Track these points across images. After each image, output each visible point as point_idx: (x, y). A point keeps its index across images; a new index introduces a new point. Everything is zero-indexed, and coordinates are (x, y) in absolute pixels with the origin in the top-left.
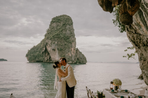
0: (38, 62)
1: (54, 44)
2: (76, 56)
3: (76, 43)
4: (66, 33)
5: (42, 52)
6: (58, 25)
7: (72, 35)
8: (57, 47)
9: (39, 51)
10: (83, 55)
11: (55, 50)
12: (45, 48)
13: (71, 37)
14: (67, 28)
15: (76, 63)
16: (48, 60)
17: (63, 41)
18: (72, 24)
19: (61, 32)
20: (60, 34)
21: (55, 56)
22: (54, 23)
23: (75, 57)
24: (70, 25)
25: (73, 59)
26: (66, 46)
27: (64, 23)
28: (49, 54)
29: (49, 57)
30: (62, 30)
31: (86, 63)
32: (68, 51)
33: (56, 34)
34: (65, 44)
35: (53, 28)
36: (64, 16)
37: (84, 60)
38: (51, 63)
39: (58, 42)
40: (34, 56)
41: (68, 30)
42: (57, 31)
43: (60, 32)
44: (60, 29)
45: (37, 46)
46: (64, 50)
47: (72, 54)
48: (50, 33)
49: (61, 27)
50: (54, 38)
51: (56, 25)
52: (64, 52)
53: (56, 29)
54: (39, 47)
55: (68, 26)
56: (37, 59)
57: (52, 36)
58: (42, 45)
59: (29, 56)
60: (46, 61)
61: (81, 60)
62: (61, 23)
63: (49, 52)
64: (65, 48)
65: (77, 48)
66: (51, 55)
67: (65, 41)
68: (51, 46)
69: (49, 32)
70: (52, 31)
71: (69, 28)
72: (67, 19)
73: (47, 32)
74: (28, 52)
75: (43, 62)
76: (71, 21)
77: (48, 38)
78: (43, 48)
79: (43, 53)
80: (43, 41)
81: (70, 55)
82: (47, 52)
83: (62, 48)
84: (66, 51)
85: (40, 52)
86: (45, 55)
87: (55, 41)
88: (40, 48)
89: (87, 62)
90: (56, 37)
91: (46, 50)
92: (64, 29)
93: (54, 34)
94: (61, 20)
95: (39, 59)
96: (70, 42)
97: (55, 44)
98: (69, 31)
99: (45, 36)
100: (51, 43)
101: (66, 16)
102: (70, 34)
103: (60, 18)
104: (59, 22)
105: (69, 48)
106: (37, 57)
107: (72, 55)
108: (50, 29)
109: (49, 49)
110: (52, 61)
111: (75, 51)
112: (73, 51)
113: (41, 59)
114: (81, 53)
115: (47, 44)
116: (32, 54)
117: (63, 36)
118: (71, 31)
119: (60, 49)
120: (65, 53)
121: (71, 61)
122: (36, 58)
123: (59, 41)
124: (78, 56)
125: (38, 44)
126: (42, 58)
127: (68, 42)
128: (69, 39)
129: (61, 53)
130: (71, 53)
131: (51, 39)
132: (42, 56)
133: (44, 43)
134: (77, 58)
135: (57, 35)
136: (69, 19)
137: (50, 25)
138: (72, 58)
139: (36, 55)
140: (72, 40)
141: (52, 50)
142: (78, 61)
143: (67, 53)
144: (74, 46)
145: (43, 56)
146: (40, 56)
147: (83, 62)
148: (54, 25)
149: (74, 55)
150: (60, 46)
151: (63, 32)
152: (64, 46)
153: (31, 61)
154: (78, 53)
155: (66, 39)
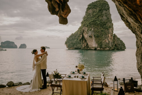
0: (76, 49)
2: (114, 42)
3: (113, 28)
4: (102, 19)
5: (79, 40)
6: (94, 11)
7: (109, 21)
8: (93, 33)
9: (77, 38)
10: (121, 42)
11: (91, 37)
12: (81, 36)
13: (108, 23)
14: (103, 13)
15: (113, 50)
16: (85, 47)
17: (100, 27)
18: (109, 9)
19: (98, 18)
20: (96, 20)
21: (92, 43)
22: (90, 10)
23: (113, 44)
24: (106, 11)
25: (110, 45)
26: (103, 33)
27: (100, 9)
28: (86, 41)
29: (86, 44)
30: (98, 16)
31: (125, 50)
32: (105, 38)
33: (92, 20)
34: (102, 31)
35: (89, 15)
37: (122, 46)
38: (89, 50)
39: (94, 29)
40: (72, 43)
41: (104, 16)
42: (93, 18)
43: (96, 18)
44: (96, 15)
45: (75, 33)
46: (100, 36)
47: (110, 40)
48: (87, 20)
49: (97, 13)
50: (90, 25)
52: (101, 38)
53: (92, 16)
55: (104, 12)
56: (75, 47)
57: (88, 23)
58: (79, 32)
59: (68, 44)
61: (119, 46)
62: (97, 9)
63: (86, 40)
64: (102, 35)
65: (115, 34)
66: (88, 42)
67: (101, 27)
68: (88, 33)
69: (85, 19)
70: (88, 18)
71: (106, 13)
72: (103, 4)
73: (84, 19)
74: (67, 40)
75: (81, 49)
76: (107, 6)
78: (80, 35)
79: (80, 40)
80: (80, 28)
81: (107, 42)
82: (84, 39)
83: (99, 35)
84: (103, 37)
85: (78, 40)
86: (82, 42)
87: (91, 28)
88: (77, 36)
89: (125, 48)
90: (92, 24)
91: (83, 37)
92: (100, 15)
93: (90, 21)
94: (97, 6)
95: (77, 46)
96: (107, 28)
97: (91, 31)
98: (106, 17)
99: (82, 24)
100: (88, 30)
102: (107, 20)
103: (95, 4)
104: (95, 8)
105: (106, 34)
106: (76, 44)
107: (109, 41)
108: (86, 16)
109: (86, 36)
110: (89, 47)
111: (112, 37)
112: (110, 37)
113: (79, 47)
114: (119, 39)
115: (83, 31)
116: (70, 42)
117: (99, 22)
118: (108, 16)
119: (96, 36)
120: (101, 40)
121: (108, 48)
122: (74, 45)
123: (95, 27)
124: (116, 42)
126: (80, 45)
127: (105, 28)
128: (105, 24)
129: (98, 39)
130: (108, 40)
131: (87, 26)
133: (81, 30)
134: (114, 44)
135: (94, 21)
136: (105, 4)
137: (86, 12)
138: (109, 44)
139: (74, 42)
140: (109, 26)
141: (88, 37)
142: (116, 47)
143: (103, 39)
144: (111, 32)
145: (80, 43)
146: (78, 43)
147: (121, 48)
148: (91, 11)
149: (111, 41)
150: (97, 33)
151: (99, 18)
152: (100, 32)
153: (70, 49)
154: (116, 39)
155: (102, 25)
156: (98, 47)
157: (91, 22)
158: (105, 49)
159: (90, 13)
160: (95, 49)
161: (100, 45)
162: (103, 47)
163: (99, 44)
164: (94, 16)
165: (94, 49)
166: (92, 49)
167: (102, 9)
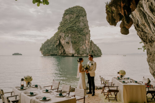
0: (52, 55)
1: (67, 37)
2: (91, 49)
3: (90, 35)
4: (79, 25)
5: (55, 46)
6: (71, 17)
7: (86, 27)
8: (70, 39)
9: (53, 44)
10: (98, 48)
11: (69, 43)
12: (58, 42)
13: (85, 30)
14: (80, 19)
16: (62, 53)
17: (77, 33)
18: (85, 15)
20: (73, 26)
21: (69, 49)
22: (67, 15)
23: (90, 50)
24: (83, 17)
25: (88, 52)
26: (80, 39)
27: (77, 15)
28: (63, 47)
29: (63, 50)
30: (75, 23)
31: (101, 56)
33: (70, 26)
35: (66, 21)
36: (76, 7)
37: (99, 52)
38: (65, 56)
39: (71, 35)
40: (48, 49)
41: (81, 22)
42: (70, 24)
43: (73, 24)
44: (73, 21)
45: (51, 39)
47: (87, 46)
48: (64, 25)
49: (75, 19)
50: (68, 31)
51: (69, 17)
52: (78, 45)
53: (69, 21)
54: (53, 40)
55: (81, 18)
56: (51, 53)
57: (65, 29)
58: (56, 38)
59: (44, 50)
60: (61, 54)
61: (96, 52)
62: (74, 15)
63: (63, 46)
64: (79, 41)
65: (91, 41)
66: (65, 48)
67: (78, 33)
68: (65, 40)
69: (63, 25)
70: (65, 24)
71: (82, 20)
72: (80, 10)
73: (61, 24)
74: (42, 46)
75: (58, 55)
76: (84, 12)
77: (61, 31)
78: (56, 41)
79: (57, 46)
80: (57, 34)
81: (85, 48)
82: (61, 45)
83: (76, 41)
84: (81, 44)
85: (54, 46)
86: (59, 48)
87: (69, 34)
89: (102, 54)
90: (69, 30)
91: (60, 43)
92: (78, 21)
94: (74, 12)
95: (53, 52)
96: (84, 34)
97: (69, 37)
98: (83, 23)
99: (59, 29)
100: (65, 36)
101: (79, 7)
102: (84, 26)
103: (72, 10)
104: (72, 14)
105: (83, 40)
106: (52, 50)
107: (86, 48)
108: (63, 22)
109: (63, 42)
110: (66, 54)
111: (89, 43)
112: (87, 43)
114: (95, 45)
115: (60, 37)
116: (46, 48)
117: (76, 28)
118: (85, 23)
119: (74, 42)
120: (79, 46)
121: (86, 54)
122: (50, 51)
123: (72, 33)
124: (92, 48)
125: (52, 37)
126: (56, 52)
127: (82, 34)
128: (83, 31)
129: (75, 45)
130: (85, 46)
131: (64, 32)
132: (56, 49)
133: (57, 36)
134: (91, 51)
135: (71, 27)
136: (82, 10)
137: (63, 18)
138: (86, 51)
139: (50, 48)
140: (86, 32)
141: (65, 43)
142: (93, 54)
143: (81, 46)
144: (88, 39)
146: (54, 49)
147: (97, 54)
148: (68, 17)
149: (88, 47)
150: (74, 39)
151: (76, 24)
152: (78, 38)
153: (46, 55)
154: (93, 45)
155: (80, 31)
156: (75, 54)
157: (68, 28)
158: (83, 55)
159: (67, 18)
160: (73, 56)
161: (78, 51)
162: (80, 53)
163: (76, 51)
164: (71, 22)
165: (71, 55)
166: (70, 55)
167: (79, 15)
